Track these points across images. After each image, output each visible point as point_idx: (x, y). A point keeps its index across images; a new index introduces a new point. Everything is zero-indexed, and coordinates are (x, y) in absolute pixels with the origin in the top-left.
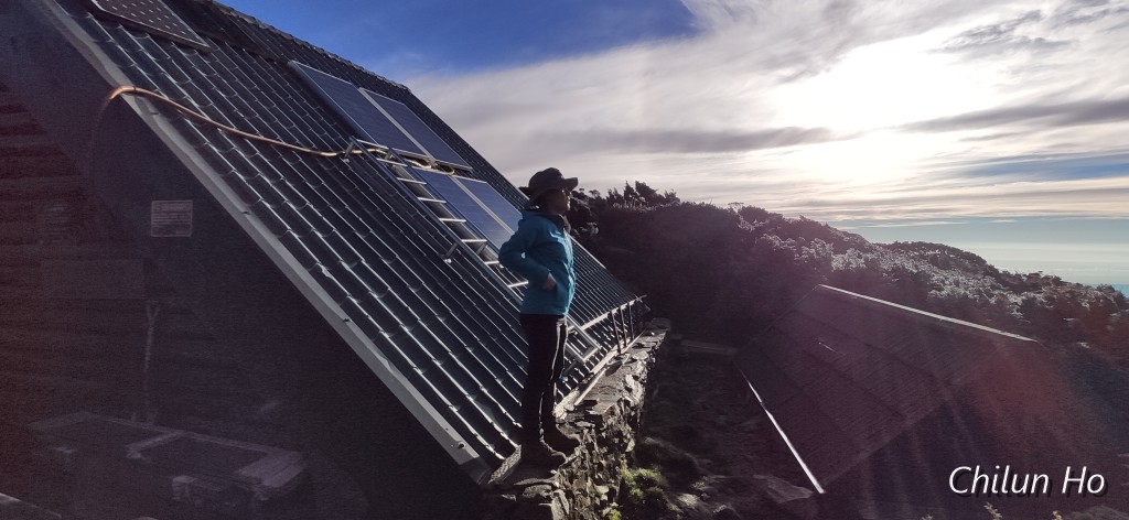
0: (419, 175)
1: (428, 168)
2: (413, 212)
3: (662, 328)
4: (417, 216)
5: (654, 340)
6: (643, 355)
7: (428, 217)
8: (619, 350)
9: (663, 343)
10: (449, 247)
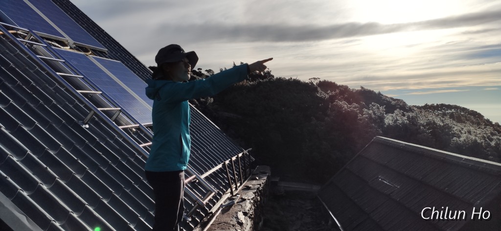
0: (58, 54)
1: (67, 48)
2: (52, 84)
3: (264, 173)
4: (57, 89)
5: (258, 183)
6: (250, 195)
7: (67, 90)
8: (232, 193)
9: (266, 184)
10: (86, 115)
